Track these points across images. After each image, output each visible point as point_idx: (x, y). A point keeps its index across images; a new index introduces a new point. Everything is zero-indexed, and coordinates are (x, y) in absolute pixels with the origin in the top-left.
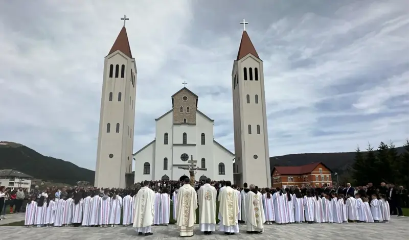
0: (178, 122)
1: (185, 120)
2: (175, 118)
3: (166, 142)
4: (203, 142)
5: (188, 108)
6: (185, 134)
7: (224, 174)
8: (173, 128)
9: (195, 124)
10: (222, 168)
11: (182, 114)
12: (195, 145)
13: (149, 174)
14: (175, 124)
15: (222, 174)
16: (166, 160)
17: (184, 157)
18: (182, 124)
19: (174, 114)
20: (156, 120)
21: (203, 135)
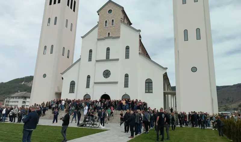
0: (102, 37)
1: (109, 34)
2: (99, 34)
3: (90, 59)
4: (127, 56)
5: (113, 21)
6: (108, 49)
7: (152, 92)
8: (97, 44)
9: (119, 37)
10: (149, 85)
11: (106, 29)
12: (118, 60)
13: (74, 92)
14: (98, 40)
15: (149, 92)
16: (89, 77)
17: (107, 74)
18: (106, 38)
19: (99, 29)
20: (82, 37)
21: (127, 48)
